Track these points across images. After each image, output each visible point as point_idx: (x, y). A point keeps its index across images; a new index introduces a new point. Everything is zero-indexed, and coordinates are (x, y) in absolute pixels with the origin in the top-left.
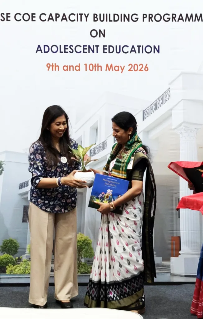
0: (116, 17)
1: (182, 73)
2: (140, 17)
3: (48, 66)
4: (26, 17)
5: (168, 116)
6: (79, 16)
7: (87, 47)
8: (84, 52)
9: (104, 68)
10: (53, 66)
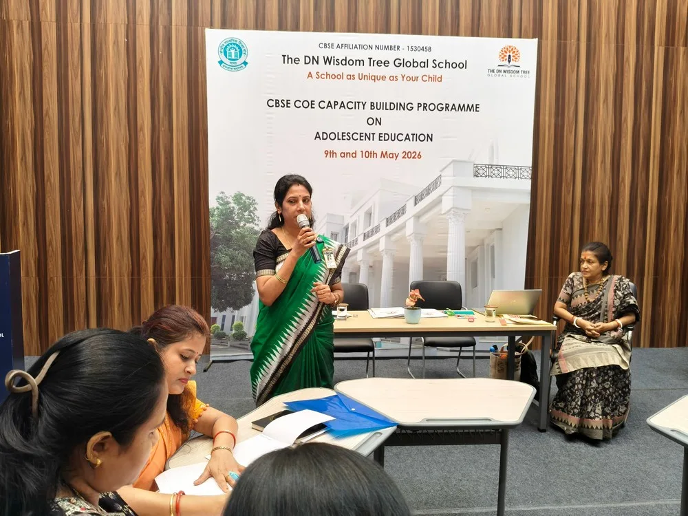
0: (392, 105)
1: (453, 161)
2: (415, 106)
3: (326, 153)
4: (306, 104)
5: (438, 202)
6: (357, 104)
7: (364, 135)
8: (361, 140)
9: (379, 155)
10: (330, 153)
